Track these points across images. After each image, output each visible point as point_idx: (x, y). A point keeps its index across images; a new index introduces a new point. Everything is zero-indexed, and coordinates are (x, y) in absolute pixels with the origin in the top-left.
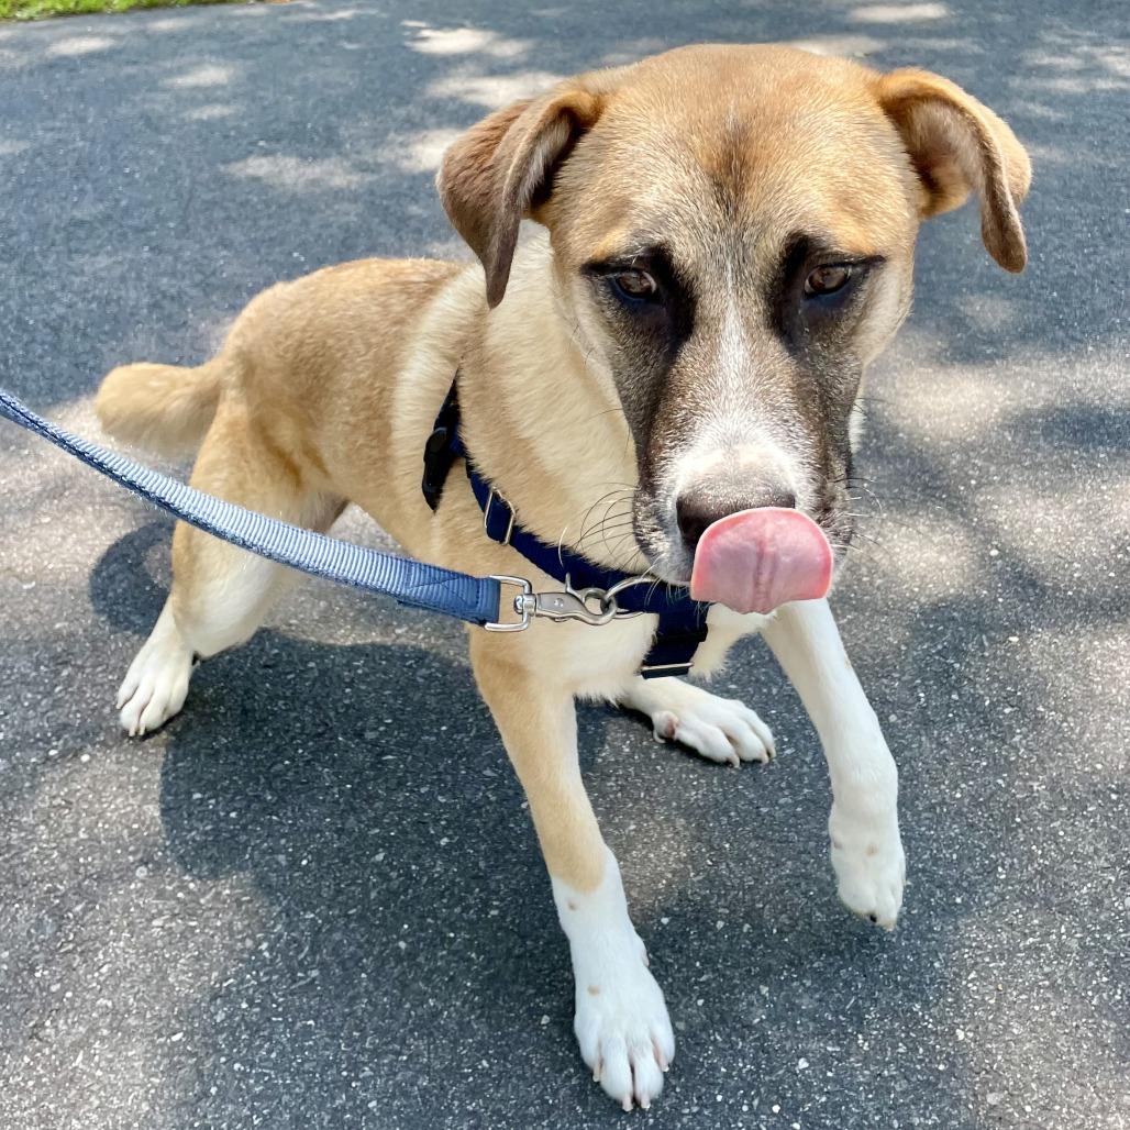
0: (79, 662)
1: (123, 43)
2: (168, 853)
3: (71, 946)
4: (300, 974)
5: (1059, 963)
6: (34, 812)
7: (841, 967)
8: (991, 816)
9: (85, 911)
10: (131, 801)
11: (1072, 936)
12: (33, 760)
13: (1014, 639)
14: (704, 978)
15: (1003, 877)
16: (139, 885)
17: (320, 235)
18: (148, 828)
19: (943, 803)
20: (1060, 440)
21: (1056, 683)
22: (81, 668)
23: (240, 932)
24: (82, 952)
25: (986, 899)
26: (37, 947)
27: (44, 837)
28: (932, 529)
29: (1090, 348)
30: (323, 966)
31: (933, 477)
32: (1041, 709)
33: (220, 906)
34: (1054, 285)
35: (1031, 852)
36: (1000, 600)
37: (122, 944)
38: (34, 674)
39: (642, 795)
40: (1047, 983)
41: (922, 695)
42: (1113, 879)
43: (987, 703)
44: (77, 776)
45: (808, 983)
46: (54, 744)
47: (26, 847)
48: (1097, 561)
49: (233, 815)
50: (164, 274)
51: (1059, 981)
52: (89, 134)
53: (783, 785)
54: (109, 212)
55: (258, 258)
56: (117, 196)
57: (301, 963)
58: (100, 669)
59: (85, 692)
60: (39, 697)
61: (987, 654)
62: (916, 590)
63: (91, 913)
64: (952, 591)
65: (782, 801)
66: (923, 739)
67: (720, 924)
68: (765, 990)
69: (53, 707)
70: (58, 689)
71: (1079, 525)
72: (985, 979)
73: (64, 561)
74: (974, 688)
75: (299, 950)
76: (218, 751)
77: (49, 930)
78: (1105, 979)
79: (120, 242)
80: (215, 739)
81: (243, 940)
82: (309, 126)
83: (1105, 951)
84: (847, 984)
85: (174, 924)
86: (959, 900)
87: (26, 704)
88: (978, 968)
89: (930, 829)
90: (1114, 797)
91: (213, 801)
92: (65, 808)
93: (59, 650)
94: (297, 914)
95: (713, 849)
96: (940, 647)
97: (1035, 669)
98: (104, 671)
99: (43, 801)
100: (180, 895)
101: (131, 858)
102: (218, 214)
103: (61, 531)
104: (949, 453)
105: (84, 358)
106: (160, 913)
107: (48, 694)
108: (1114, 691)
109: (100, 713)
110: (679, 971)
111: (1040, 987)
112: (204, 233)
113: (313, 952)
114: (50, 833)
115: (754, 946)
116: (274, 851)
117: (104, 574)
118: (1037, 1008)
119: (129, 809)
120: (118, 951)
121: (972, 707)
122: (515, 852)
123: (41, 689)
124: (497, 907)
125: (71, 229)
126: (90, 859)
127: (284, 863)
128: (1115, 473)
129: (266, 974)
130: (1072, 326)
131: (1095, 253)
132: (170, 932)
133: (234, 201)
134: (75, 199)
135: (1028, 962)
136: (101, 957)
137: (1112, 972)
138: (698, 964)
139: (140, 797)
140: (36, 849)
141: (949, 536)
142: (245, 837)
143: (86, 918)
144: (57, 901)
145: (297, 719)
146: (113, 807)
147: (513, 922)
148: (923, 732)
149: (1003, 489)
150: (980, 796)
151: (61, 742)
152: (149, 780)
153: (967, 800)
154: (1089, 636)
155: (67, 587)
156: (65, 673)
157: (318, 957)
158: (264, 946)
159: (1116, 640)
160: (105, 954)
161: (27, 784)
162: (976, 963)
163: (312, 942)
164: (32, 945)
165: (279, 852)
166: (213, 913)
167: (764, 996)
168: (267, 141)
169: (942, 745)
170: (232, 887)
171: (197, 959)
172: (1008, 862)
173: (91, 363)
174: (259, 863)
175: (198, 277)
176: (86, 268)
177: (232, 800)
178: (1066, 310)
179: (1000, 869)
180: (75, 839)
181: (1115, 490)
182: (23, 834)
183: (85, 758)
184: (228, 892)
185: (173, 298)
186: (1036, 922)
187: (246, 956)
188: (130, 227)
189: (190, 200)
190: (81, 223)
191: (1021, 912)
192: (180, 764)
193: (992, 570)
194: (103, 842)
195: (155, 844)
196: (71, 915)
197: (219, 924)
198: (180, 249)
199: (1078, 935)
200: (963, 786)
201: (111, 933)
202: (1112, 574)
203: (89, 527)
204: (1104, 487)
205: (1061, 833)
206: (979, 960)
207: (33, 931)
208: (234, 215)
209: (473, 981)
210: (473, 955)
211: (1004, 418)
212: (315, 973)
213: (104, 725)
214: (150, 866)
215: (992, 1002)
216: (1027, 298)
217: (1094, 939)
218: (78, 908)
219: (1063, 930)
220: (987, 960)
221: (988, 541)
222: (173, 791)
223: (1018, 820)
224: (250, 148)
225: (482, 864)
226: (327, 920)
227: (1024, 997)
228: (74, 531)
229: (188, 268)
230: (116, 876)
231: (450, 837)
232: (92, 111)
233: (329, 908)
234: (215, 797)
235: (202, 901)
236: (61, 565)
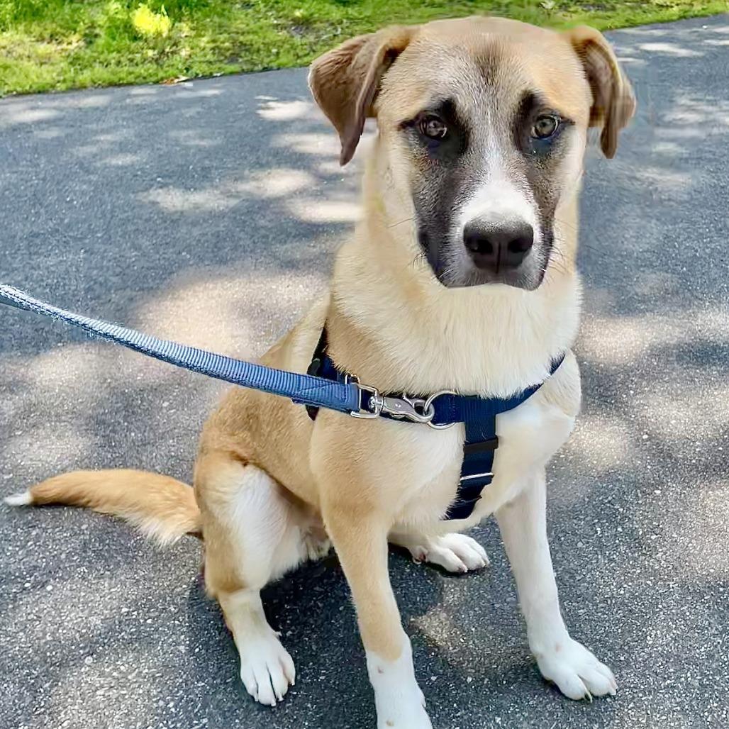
0: (43, 526)
1: (64, 113)
2: (106, 647)
3: (42, 710)
4: (195, 722)
5: (686, 696)
6: (16, 624)
7: (547, 703)
8: (643, 604)
9: (51, 687)
10: (81, 614)
11: (695, 679)
12: (14, 590)
13: (658, 492)
14: (459, 714)
15: (650, 643)
16: (88, 668)
17: (199, 240)
18: (92, 632)
19: (612, 597)
20: (687, 363)
21: (685, 519)
22: (45, 530)
23: (155, 696)
24: (50, 713)
25: (640, 657)
26: (19, 712)
27: (22, 640)
28: (605, 423)
29: (707, 304)
30: (210, 716)
31: (606, 389)
32: (675, 535)
33: (141, 680)
34: (684, 263)
35: (669, 626)
36: (649, 467)
37: (76, 707)
38: (13, 534)
39: (418, 599)
40: (679, 708)
41: (599, 529)
42: (721, 641)
43: (641, 533)
44: (43, 600)
45: (526, 715)
46: (28, 579)
47: (10, 647)
48: (711, 440)
49: (149, 621)
50: (94, 269)
51: (686, 707)
52: (41, 176)
53: (510, 589)
54: (57, 227)
55: (158, 256)
56: (62, 216)
57: (196, 715)
58: (57, 529)
59: (48, 545)
60: (17, 549)
61: (640, 502)
62: (595, 462)
63: (56, 688)
64: (618, 462)
65: (508, 600)
66: (600, 557)
67: (470, 679)
68: (498, 720)
69: (27, 555)
70: (29, 544)
71: (699, 417)
72: (639, 708)
73: (31, 460)
74: (632, 524)
75: (195, 706)
76: (138, 581)
77: (28, 700)
78: (715, 705)
79: (65, 247)
80: (136, 573)
81: (157, 702)
82: (191, 167)
83: (716, 687)
84: (551, 714)
85: (111, 693)
86: (622, 658)
87: (8, 554)
88: (635, 700)
89: (604, 614)
90: (721, 589)
91: (135, 613)
92: (35, 620)
93: (30, 518)
94: (193, 683)
95: (464, 632)
96: (610, 498)
97: (671, 510)
98: (60, 531)
99: (22, 616)
100: (115, 674)
101: (82, 652)
102: (131, 228)
103: (29, 440)
104: (616, 373)
105: (41, 325)
106: (102, 687)
107: (23, 547)
108: (722, 523)
109: (59, 558)
110: (443, 710)
111: (674, 711)
112: (122, 240)
113: (204, 707)
114: (26, 637)
115: (491, 692)
116: (177, 644)
117: (59, 467)
118: (672, 724)
119: (80, 620)
120: (74, 712)
121: (631, 536)
122: (335, 638)
123: (19, 544)
124: (324, 674)
125: (31, 238)
126: (54, 653)
127: (183, 651)
128: (723, 383)
129: (172, 723)
130: (696, 289)
131: (711, 241)
132: (109, 698)
133: (141, 219)
134: (33, 219)
135: (666, 696)
136: (63, 715)
137: (720, 700)
138: (455, 705)
139: (87, 612)
140: (17, 648)
141: (616, 427)
142: (157, 636)
143: (53, 691)
144: (33, 681)
145: (191, 558)
146: (69, 618)
147: (334, 683)
148: (599, 552)
149: (651, 396)
150: (636, 592)
151: (33, 578)
152: (92, 601)
153: (627, 595)
154: (706, 488)
155: (34, 477)
156: (34, 533)
157: (207, 710)
158: (171, 704)
159: (723, 490)
160: (65, 713)
161: (10, 606)
162: (634, 698)
163: (204, 700)
164: (16, 710)
165: (179, 644)
166: (137, 685)
167: (498, 724)
168: (162, 178)
169: (611, 561)
170: (149, 669)
171: (127, 715)
172: (653, 633)
173: (46, 329)
174: (167, 652)
175: (118, 270)
176: (41, 265)
177: (148, 612)
178: (692, 279)
179: (649, 638)
180: (44, 641)
181: (723, 395)
182: (8, 639)
183: (49, 588)
184: (147, 671)
185: (101, 284)
186: (672, 670)
187: (159, 711)
188: (71, 237)
189: (112, 218)
190: (37, 235)
191: (662, 664)
192: (112, 590)
193: (644, 448)
194: (63, 642)
195: (97, 642)
196: (42, 690)
197: (141, 691)
198: (105, 251)
199: (699, 678)
200: (625, 586)
201: (69, 700)
202: (721, 448)
203: (48, 437)
204: (716, 393)
205: (688, 614)
206: (635, 695)
207: (16, 701)
208: (141, 228)
209: (309, 722)
210: (309, 705)
211: (652, 350)
212: (205, 721)
213: (61, 566)
214: (94, 656)
215: (644, 721)
216: (667, 272)
217: (708, 680)
218: (47, 685)
219: (689, 675)
220: (641, 695)
221: (641, 430)
222: (109, 607)
223: (660, 606)
224: (152, 183)
225: (314, 648)
226: (212, 686)
227: (664, 718)
228: (37, 440)
229: (111, 263)
230: (72, 663)
231: (293, 631)
232: (43, 161)
233: (214, 679)
234: (137, 610)
235: (130, 677)
236: (29, 463)
